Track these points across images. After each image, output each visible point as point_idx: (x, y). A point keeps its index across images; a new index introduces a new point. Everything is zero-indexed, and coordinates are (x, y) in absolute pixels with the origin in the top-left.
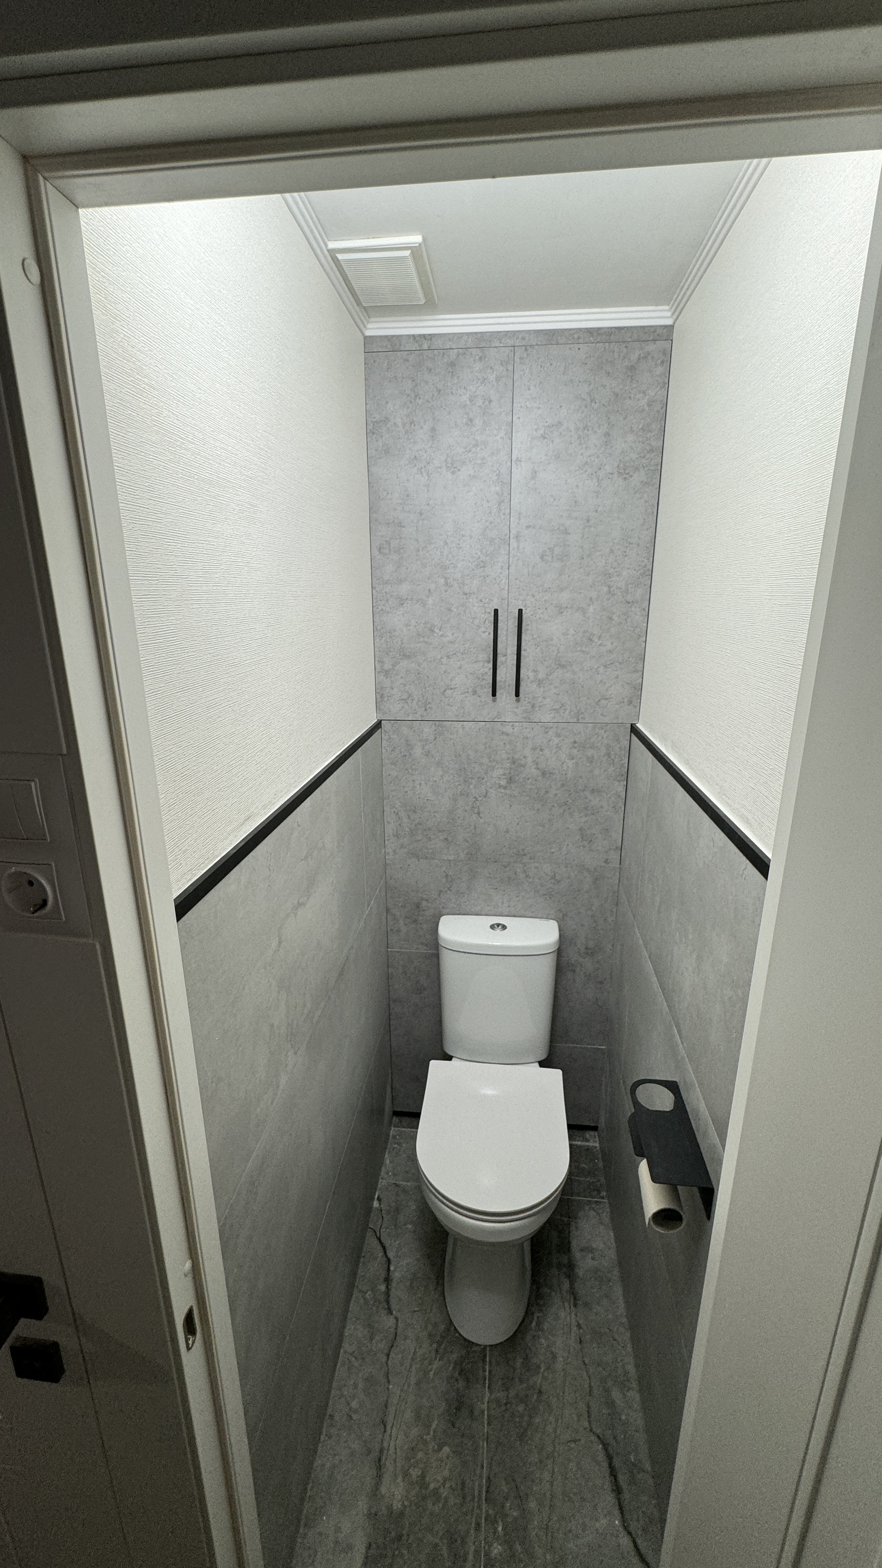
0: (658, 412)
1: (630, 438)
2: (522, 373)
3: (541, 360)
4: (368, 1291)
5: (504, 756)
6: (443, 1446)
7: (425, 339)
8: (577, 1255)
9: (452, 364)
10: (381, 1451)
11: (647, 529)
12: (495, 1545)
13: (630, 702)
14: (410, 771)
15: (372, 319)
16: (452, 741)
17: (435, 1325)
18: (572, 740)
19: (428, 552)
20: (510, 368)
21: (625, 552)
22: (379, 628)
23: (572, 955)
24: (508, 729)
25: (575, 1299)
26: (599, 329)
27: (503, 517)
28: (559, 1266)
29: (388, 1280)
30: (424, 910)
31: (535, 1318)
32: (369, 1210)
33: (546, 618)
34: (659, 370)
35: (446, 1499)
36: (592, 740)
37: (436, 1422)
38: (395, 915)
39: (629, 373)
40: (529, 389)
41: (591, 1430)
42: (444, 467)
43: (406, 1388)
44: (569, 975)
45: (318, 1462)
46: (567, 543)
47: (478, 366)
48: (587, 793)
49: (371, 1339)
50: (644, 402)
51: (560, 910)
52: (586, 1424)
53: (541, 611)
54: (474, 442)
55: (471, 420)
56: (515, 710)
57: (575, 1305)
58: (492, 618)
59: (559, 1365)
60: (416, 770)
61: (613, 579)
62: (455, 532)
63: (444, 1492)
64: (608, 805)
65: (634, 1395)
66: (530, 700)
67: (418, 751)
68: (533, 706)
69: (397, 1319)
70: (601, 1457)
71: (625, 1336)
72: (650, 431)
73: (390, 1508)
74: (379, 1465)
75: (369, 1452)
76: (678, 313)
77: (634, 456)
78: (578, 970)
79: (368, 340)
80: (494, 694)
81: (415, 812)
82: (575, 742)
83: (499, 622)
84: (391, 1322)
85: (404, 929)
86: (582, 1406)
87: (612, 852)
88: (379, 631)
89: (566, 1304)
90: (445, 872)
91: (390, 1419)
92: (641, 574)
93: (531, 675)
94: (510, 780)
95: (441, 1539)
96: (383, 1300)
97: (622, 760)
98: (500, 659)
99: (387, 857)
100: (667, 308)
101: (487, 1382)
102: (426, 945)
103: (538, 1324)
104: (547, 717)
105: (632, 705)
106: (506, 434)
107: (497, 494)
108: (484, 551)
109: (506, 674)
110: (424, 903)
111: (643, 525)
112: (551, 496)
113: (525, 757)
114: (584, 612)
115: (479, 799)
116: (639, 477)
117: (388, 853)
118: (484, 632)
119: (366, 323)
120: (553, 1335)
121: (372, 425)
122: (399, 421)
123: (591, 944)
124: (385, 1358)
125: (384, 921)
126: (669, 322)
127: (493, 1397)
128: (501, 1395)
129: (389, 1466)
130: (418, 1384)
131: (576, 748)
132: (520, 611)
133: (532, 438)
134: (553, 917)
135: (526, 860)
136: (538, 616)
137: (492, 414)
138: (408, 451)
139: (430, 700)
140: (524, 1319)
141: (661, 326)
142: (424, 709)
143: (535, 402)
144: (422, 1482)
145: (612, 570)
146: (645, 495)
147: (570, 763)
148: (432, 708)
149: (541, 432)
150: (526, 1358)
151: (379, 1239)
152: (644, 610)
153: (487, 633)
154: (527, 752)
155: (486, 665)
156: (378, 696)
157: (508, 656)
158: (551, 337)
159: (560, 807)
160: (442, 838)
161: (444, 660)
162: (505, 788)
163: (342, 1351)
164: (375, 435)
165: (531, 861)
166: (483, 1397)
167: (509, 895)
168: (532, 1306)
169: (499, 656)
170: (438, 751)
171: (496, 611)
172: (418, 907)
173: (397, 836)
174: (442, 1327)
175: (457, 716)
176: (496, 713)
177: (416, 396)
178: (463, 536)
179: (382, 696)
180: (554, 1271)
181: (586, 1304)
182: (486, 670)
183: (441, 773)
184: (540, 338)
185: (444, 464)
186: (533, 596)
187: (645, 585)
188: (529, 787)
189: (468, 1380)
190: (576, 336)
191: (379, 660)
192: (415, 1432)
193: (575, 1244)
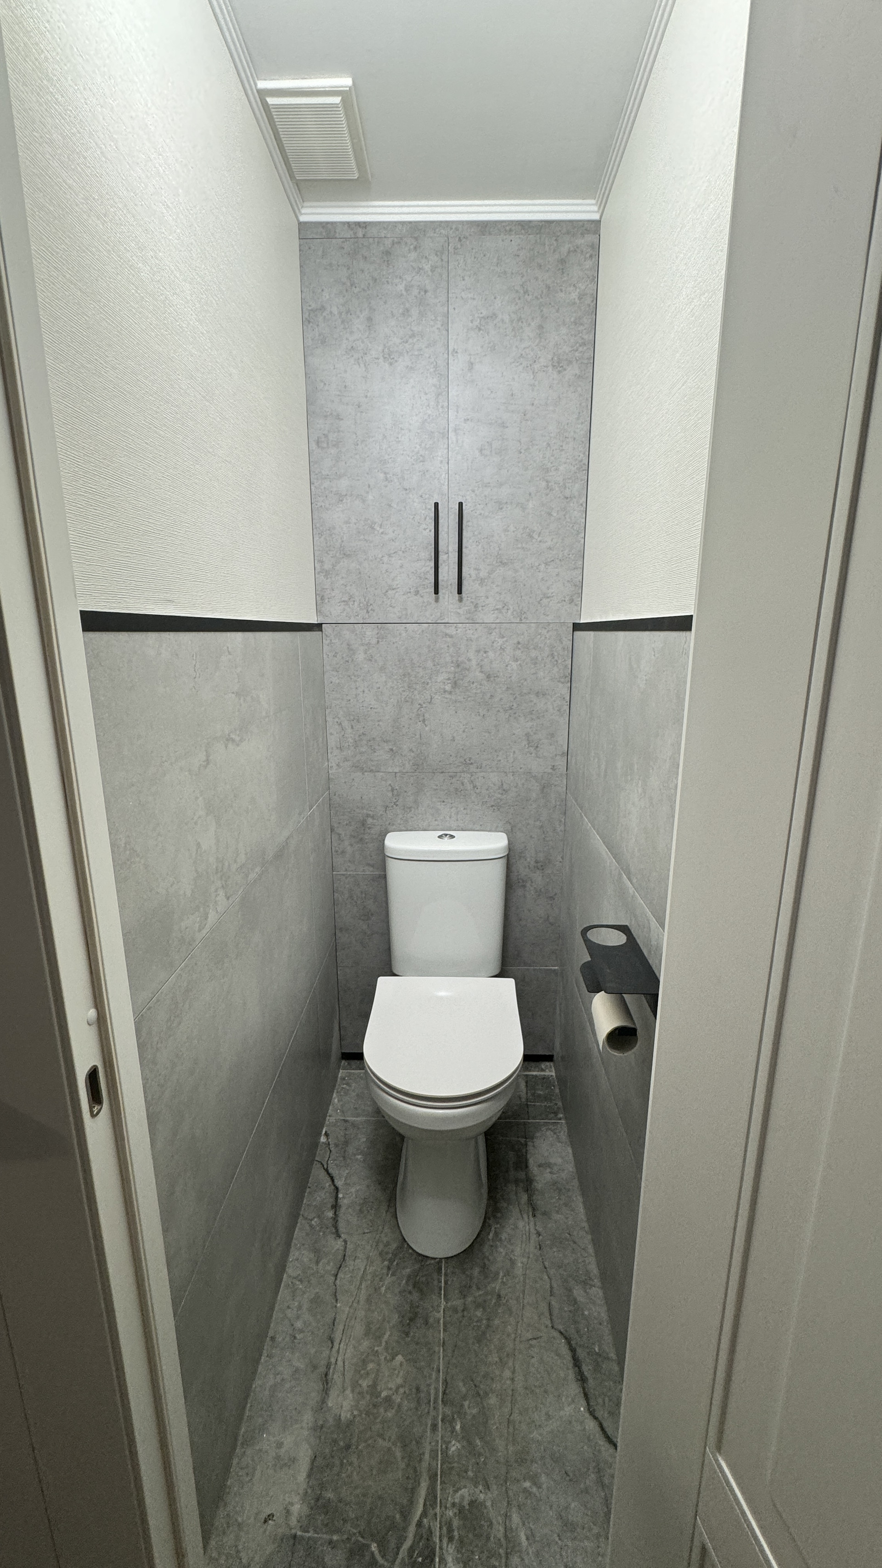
0: (589, 305)
1: (564, 330)
2: (456, 263)
3: (474, 251)
4: (314, 1218)
5: (448, 659)
6: (397, 1355)
7: (360, 226)
8: (534, 1169)
9: (388, 253)
10: (328, 1366)
11: (582, 423)
12: (453, 1442)
13: (572, 601)
14: (353, 677)
15: (306, 204)
16: (395, 645)
17: (387, 1244)
18: (516, 642)
19: (366, 446)
20: (445, 258)
21: (562, 446)
22: (318, 525)
23: (522, 869)
24: (451, 630)
25: (534, 1209)
26: (530, 221)
27: (441, 410)
28: (517, 1182)
29: (336, 1207)
30: (369, 828)
31: (493, 1229)
32: (315, 1144)
33: (487, 514)
34: (588, 264)
35: (399, 1406)
36: (535, 640)
37: (388, 1333)
38: (339, 835)
39: (560, 266)
40: (464, 280)
41: (553, 1327)
42: (382, 358)
43: (355, 1305)
44: (520, 892)
45: (258, 1382)
46: (505, 437)
47: (413, 255)
48: (532, 697)
49: (317, 1263)
50: (574, 295)
51: (508, 822)
52: (549, 1323)
53: (482, 506)
54: (410, 333)
55: (408, 310)
56: (458, 611)
57: (534, 1216)
58: (433, 515)
59: (519, 1270)
60: (358, 676)
61: (551, 474)
62: (394, 425)
63: (397, 1399)
64: (553, 708)
65: (597, 1292)
66: (473, 600)
67: (360, 657)
68: (476, 606)
69: (345, 1241)
70: (565, 1350)
71: (586, 1240)
72: (582, 324)
73: (338, 1419)
74: (326, 1379)
75: (315, 1367)
76: (603, 206)
77: (567, 349)
78: (528, 885)
79: (302, 226)
80: (436, 592)
81: (358, 721)
82: (519, 643)
83: (440, 518)
84: (339, 1244)
85: (349, 849)
86: (544, 1307)
87: (558, 758)
88: (318, 528)
89: (525, 1216)
90: (390, 785)
91: (338, 1335)
92: (578, 469)
93: (473, 573)
94: (455, 684)
95: (394, 1444)
96: (330, 1225)
97: (565, 661)
98: (442, 557)
99: (330, 772)
100: (593, 202)
101: (443, 1292)
102: (373, 866)
103: (496, 1234)
104: (490, 618)
105: (573, 604)
106: (442, 325)
107: (435, 386)
108: (423, 445)
109: (448, 573)
110: (370, 821)
111: (578, 419)
112: (489, 389)
113: (469, 660)
114: (524, 508)
115: (424, 705)
116: (572, 371)
117: (332, 767)
118: (425, 529)
119: (300, 207)
120: (512, 1244)
121: (307, 314)
122: (335, 310)
123: (541, 856)
124: (333, 1278)
125: (328, 841)
126: (596, 217)
127: (449, 1304)
128: (458, 1303)
129: (337, 1378)
130: (368, 1300)
131: (519, 649)
132: (461, 504)
133: (468, 330)
134: (502, 829)
135: (473, 768)
136: (478, 512)
137: (428, 305)
138: (345, 341)
139: (371, 602)
140: (481, 1231)
141: (588, 221)
142: (365, 611)
143: (470, 293)
144: (373, 1389)
145: (549, 464)
146: (579, 389)
147: (514, 665)
148: (374, 610)
149: (477, 323)
150: (484, 1267)
151: (327, 1170)
152: (582, 505)
153: (428, 530)
154: (471, 654)
155: (428, 564)
156: (318, 598)
157: (450, 554)
158: (484, 228)
159: (506, 711)
160: (387, 748)
161: (386, 559)
162: (450, 693)
163: (285, 1276)
164: (311, 324)
165: (478, 770)
166: (439, 1306)
167: (457, 808)
168: (489, 1219)
169: (440, 553)
170: (381, 656)
171: (436, 505)
172: (363, 825)
173: (341, 749)
174: (394, 1246)
175: (400, 618)
176: (439, 614)
177: (352, 285)
178: (401, 429)
179: (322, 598)
180: (512, 1187)
181: (544, 1214)
182: (428, 569)
183: (384, 679)
184: (473, 230)
185: (381, 355)
186: (473, 491)
187: (582, 480)
188: (475, 691)
189: (421, 1291)
190: (508, 228)
191: (318, 560)
192: (366, 1344)
193: (531, 1161)
